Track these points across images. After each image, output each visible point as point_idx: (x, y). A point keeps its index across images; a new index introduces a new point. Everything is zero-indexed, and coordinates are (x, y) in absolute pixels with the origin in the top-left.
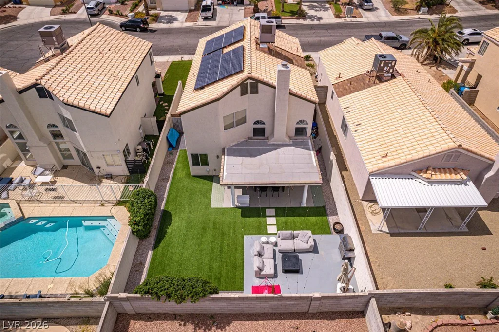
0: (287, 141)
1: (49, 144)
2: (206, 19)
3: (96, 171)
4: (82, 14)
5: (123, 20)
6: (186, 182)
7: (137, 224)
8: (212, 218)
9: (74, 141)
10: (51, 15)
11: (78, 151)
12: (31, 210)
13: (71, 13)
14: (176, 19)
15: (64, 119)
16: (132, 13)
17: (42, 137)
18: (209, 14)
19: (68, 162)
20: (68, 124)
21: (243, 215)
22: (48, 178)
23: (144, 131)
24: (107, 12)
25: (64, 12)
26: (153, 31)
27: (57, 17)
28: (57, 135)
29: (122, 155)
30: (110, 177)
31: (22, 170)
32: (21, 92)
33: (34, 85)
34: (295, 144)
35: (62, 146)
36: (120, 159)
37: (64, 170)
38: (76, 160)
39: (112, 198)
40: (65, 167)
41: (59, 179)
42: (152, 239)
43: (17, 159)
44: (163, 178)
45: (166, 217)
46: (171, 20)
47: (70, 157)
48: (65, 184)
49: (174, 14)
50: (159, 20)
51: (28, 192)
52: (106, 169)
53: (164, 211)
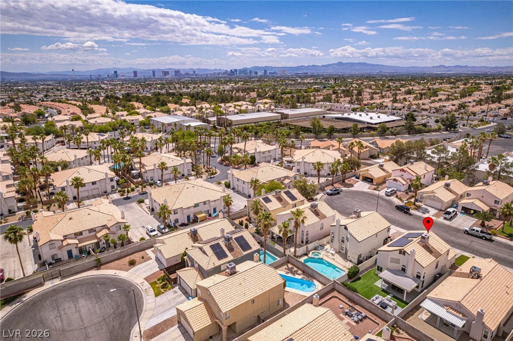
0: (411, 277)
1: (339, 243)
2: (445, 218)
3: (348, 257)
4: (382, 192)
5: (401, 204)
6: (373, 274)
7: (350, 272)
8: (372, 286)
9: (346, 245)
10: (368, 189)
11: (346, 249)
12: (325, 258)
13: (378, 190)
14: (428, 212)
15: (347, 237)
16: (407, 201)
17: (339, 240)
18: (447, 216)
19: (341, 251)
20: (348, 239)
21: (382, 291)
22: (334, 252)
23: (371, 254)
24: (395, 196)
25: (375, 189)
26: (411, 215)
27: (370, 190)
28: (343, 241)
29: (358, 256)
30: (351, 261)
31: (328, 247)
32: (341, 226)
33: (345, 225)
34: (413, 280)
35: (342, 246)
36: (356, 257)
37: (339, 253)
38: (344, 252)
39: (348, 267)
40: (340, 252)
41: (336, 254)
42: (351, 281)
43: (328, 243)
44: (366, 270)
45: (359, 279)
46: (426, 211)
47: (343, 250)
48: (337, 257)
49: (429, 209)
50: (419, 210)
51: (326, 253)
52: (351, 258)
53: (360, 277)
